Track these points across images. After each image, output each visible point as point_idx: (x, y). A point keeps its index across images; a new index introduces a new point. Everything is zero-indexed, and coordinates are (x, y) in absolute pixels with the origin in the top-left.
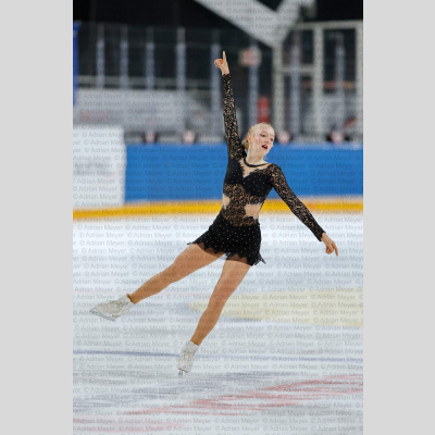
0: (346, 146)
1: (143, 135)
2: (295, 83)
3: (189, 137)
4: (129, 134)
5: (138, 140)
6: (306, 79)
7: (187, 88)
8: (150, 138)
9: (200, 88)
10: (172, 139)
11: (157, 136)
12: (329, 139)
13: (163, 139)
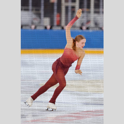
0: (87, 31)
2: (70, 9)
6: (73, 7)
7: (32, 10)
12: (81, 28)
13: (24, 28)
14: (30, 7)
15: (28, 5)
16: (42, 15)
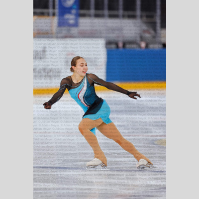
1: (117, 44)
3: (143, 45)
4: (109, 43)
5: (113, 46)
8: (121, 45)
9: (148, 17)
10: (134, 46)
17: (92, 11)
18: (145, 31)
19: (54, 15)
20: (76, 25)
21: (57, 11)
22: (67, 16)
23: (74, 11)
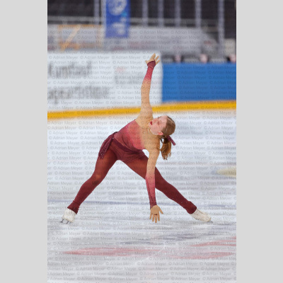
1: (173, 58)
3: (204, 58)
4: (165, 57)
5: (169, 60)
7: (202, 26)
10: (193, 60)
11: (183, 58)
13: (187, 60)
14: (198, 20)
15: (193, 17)
16: (221, 35)
17: (145, 19)
18: (205, 42)
19: (100, 23)
20: (126, 35)
21: (104, 19)
22: (116, 25)
23: (124, 20)
